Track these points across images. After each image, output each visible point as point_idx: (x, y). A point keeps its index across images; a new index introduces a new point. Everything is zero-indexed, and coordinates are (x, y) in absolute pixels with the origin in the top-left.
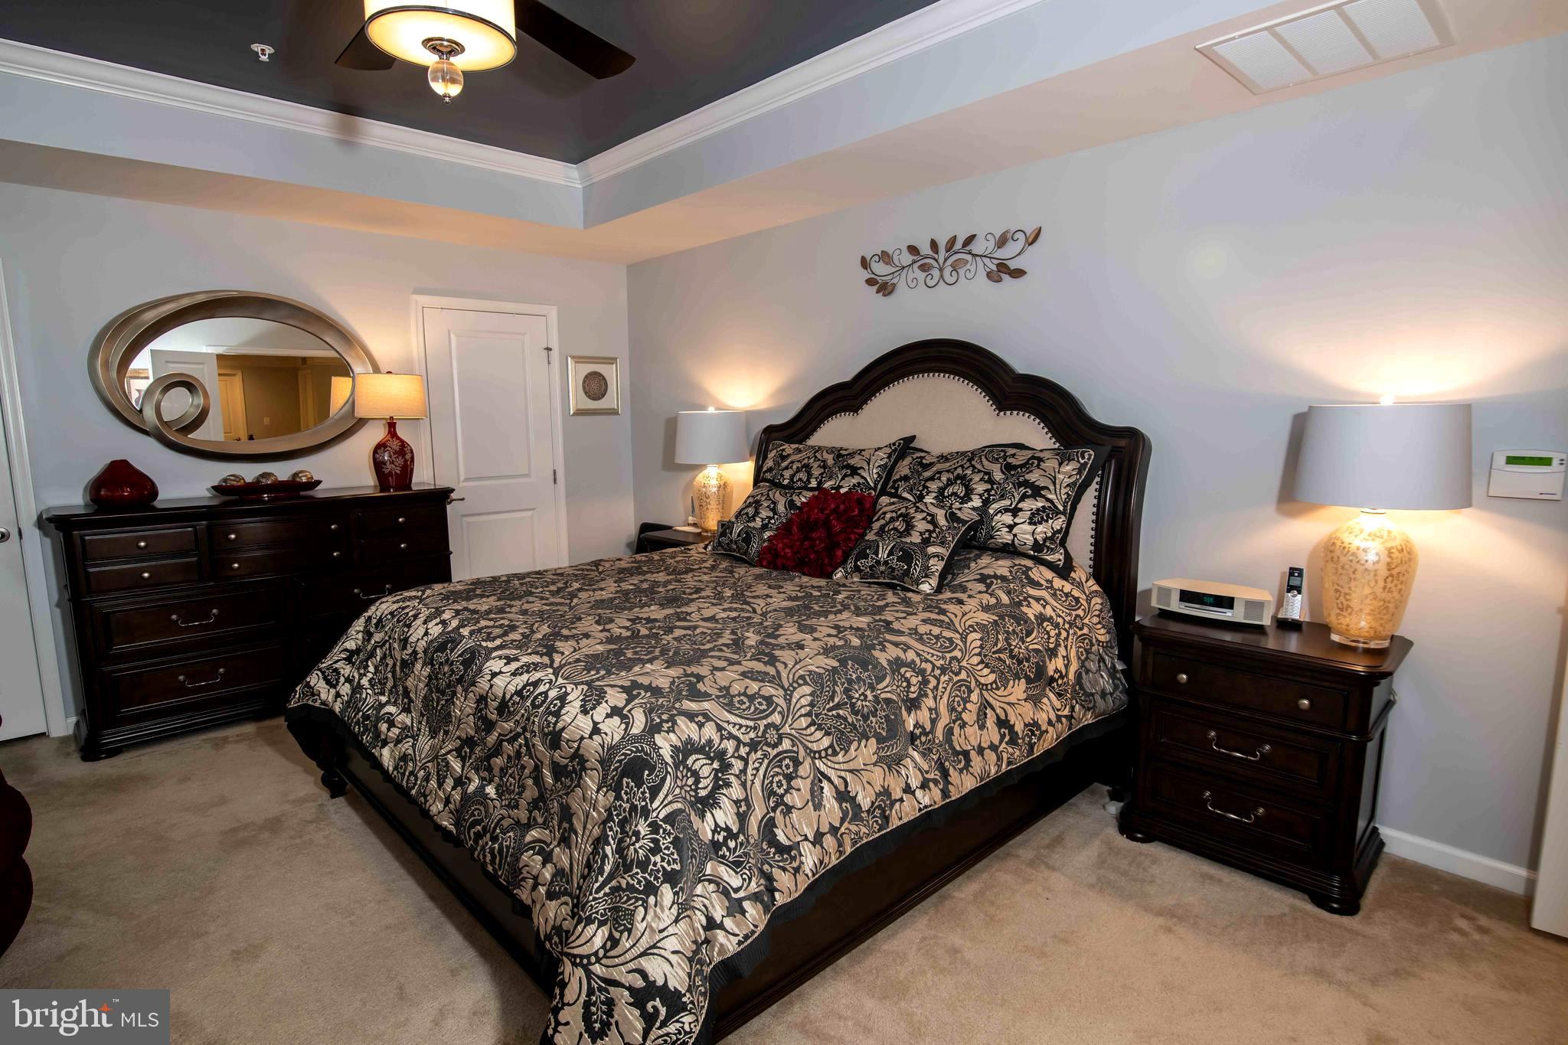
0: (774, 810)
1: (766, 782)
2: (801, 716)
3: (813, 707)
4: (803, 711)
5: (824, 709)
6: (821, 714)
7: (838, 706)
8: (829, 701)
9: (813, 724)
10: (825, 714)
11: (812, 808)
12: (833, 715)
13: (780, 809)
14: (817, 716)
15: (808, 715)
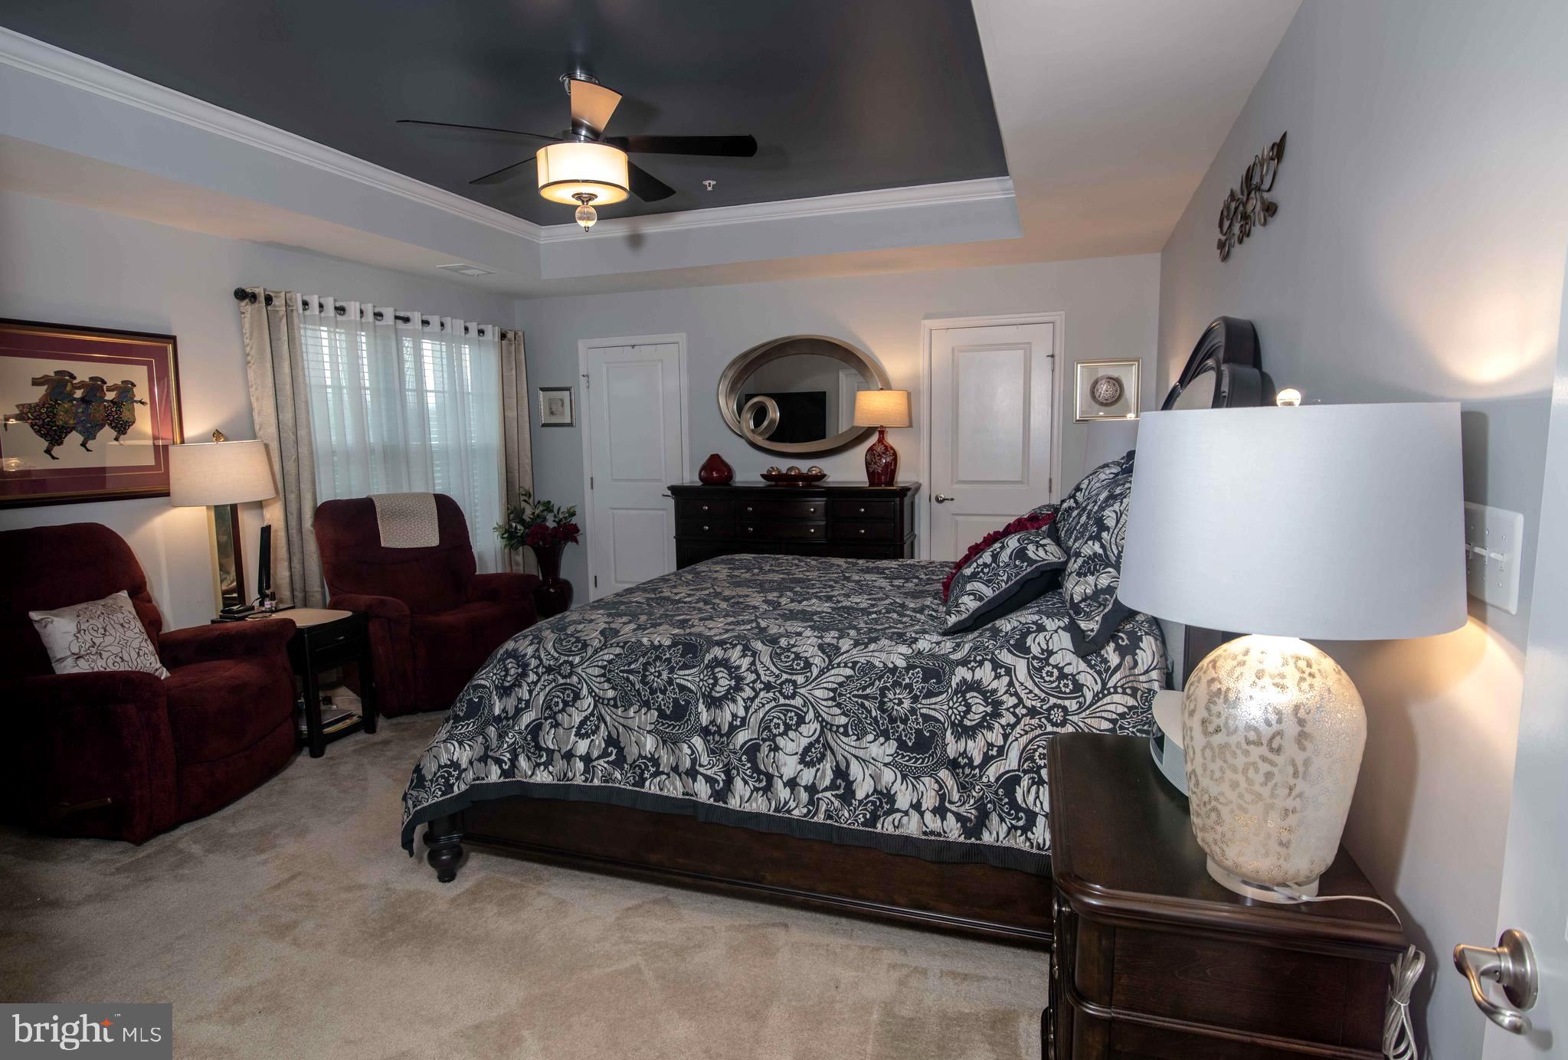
0: (546, 719)
1: (548, 698)
2: (597, 666)
3: (610, 664)
4: (600, 663)
5: (617, 669)
6: (613, 671)
7: (631, 672)
8: (626, 665)
9: (603, 675)
10: (617, 673)
11: (574, 733)
12: (623, 676)
13: (550, 721)
14: (610, 671)
15: (604, 667)
